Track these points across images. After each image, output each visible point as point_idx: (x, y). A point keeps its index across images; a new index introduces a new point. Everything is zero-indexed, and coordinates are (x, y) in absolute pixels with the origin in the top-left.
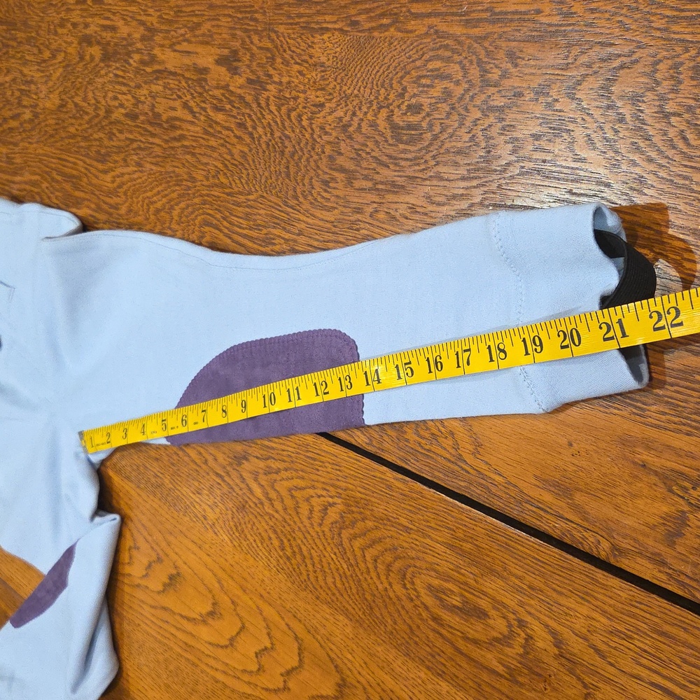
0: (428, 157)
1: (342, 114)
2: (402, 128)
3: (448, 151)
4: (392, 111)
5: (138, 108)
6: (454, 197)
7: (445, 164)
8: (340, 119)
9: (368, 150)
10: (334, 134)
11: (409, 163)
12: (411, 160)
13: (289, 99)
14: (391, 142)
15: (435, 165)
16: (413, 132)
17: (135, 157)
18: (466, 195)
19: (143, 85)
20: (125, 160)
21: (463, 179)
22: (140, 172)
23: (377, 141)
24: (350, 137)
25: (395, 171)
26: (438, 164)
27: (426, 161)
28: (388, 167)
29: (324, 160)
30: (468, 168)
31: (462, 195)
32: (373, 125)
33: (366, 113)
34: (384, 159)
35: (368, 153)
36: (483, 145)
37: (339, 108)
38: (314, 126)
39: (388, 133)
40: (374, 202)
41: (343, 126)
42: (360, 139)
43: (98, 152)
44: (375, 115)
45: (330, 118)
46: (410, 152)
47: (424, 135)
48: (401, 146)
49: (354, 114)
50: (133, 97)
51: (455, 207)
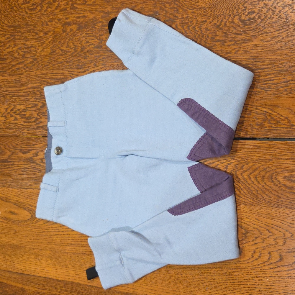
0: (260, 27)
1: (216, 22)
2: (246, 20)
3: (269, 23)
4: (241, 16)
5: (102, 43)
6: (274, 37)
7: (269, 27)
8: (215, 24)
9: (230, 31)
10: (213, 29)
11: (251, 31)
12: (252, 30)
13: (188, 22)
14: (241, 26)
15: (264, 29)
16: (252, 21)
17: (102, 62)
18: (280, 36)
19: (104, 34)
20: (95, 65)
21: (277, 30)
22: (105, 67)
23: (235, 27)
24: (221, 29)
25: (245, 35)
26: (265, 28)
27: (259, 29)
28: (242, 35)
29: (209, 40)
30: (279, 26)
31: (278, 36)
32: (232, 22)
33: (228, 19)
34: (239, 32)
35: (231, 32)
36: (285, 18)
37: (214, 20)
38: (202, 29)
39: (240, 24)
40: (236, 48)
41: (217, 26)
42: (226, 28)
43: (78, 65)
44: (233, 19)
45: (210, 25)
46: (251, 27)
47: (257, 21)
48: (246, 27)
49: (222, 21)
50: (98, 40)
51: (276, 41)
